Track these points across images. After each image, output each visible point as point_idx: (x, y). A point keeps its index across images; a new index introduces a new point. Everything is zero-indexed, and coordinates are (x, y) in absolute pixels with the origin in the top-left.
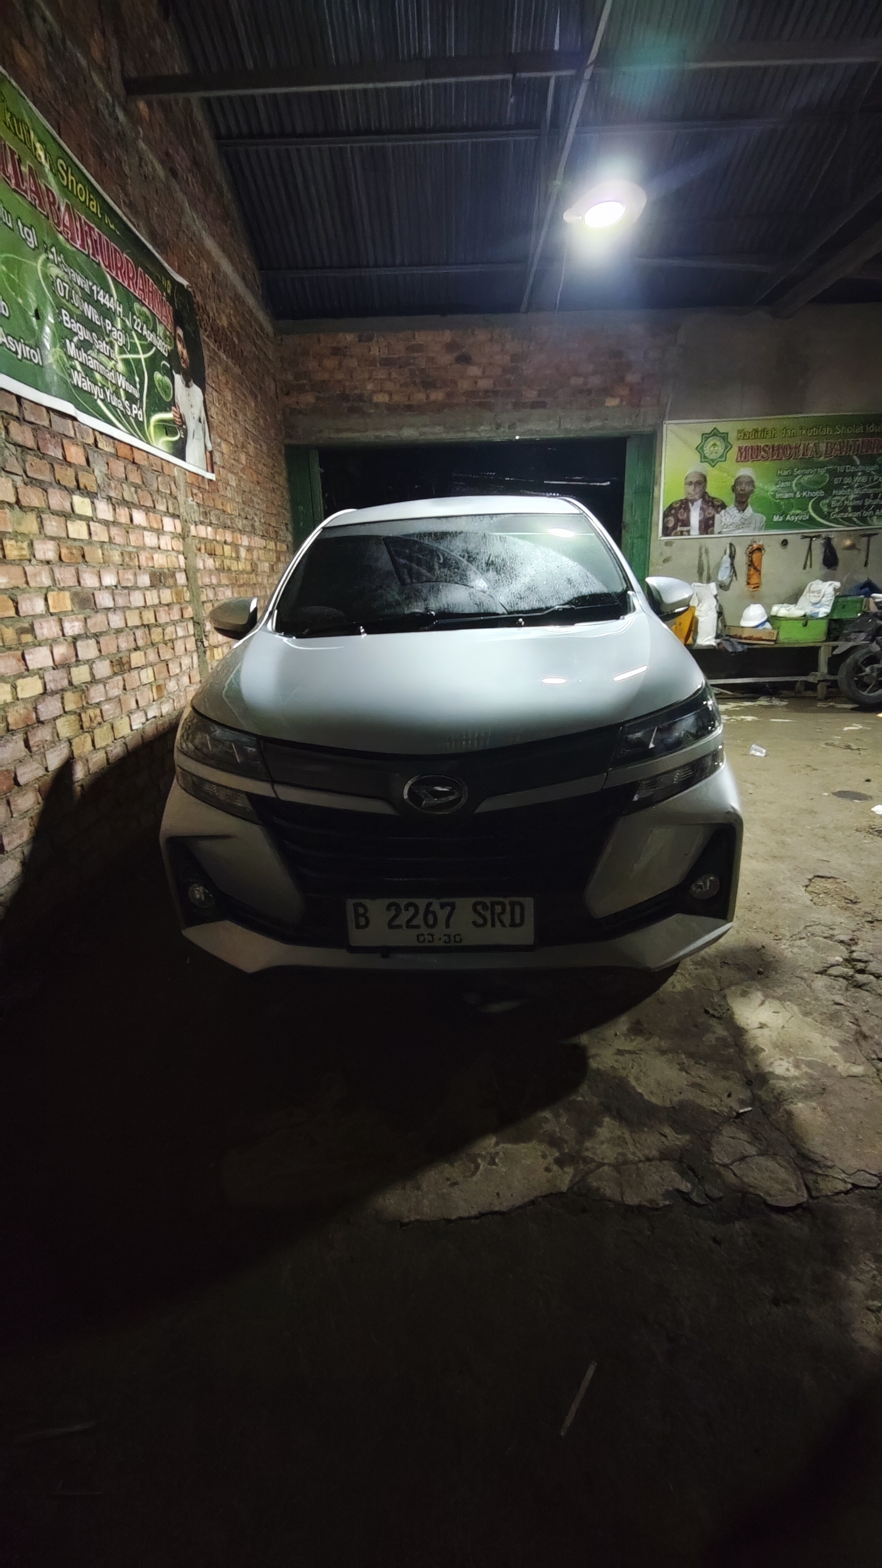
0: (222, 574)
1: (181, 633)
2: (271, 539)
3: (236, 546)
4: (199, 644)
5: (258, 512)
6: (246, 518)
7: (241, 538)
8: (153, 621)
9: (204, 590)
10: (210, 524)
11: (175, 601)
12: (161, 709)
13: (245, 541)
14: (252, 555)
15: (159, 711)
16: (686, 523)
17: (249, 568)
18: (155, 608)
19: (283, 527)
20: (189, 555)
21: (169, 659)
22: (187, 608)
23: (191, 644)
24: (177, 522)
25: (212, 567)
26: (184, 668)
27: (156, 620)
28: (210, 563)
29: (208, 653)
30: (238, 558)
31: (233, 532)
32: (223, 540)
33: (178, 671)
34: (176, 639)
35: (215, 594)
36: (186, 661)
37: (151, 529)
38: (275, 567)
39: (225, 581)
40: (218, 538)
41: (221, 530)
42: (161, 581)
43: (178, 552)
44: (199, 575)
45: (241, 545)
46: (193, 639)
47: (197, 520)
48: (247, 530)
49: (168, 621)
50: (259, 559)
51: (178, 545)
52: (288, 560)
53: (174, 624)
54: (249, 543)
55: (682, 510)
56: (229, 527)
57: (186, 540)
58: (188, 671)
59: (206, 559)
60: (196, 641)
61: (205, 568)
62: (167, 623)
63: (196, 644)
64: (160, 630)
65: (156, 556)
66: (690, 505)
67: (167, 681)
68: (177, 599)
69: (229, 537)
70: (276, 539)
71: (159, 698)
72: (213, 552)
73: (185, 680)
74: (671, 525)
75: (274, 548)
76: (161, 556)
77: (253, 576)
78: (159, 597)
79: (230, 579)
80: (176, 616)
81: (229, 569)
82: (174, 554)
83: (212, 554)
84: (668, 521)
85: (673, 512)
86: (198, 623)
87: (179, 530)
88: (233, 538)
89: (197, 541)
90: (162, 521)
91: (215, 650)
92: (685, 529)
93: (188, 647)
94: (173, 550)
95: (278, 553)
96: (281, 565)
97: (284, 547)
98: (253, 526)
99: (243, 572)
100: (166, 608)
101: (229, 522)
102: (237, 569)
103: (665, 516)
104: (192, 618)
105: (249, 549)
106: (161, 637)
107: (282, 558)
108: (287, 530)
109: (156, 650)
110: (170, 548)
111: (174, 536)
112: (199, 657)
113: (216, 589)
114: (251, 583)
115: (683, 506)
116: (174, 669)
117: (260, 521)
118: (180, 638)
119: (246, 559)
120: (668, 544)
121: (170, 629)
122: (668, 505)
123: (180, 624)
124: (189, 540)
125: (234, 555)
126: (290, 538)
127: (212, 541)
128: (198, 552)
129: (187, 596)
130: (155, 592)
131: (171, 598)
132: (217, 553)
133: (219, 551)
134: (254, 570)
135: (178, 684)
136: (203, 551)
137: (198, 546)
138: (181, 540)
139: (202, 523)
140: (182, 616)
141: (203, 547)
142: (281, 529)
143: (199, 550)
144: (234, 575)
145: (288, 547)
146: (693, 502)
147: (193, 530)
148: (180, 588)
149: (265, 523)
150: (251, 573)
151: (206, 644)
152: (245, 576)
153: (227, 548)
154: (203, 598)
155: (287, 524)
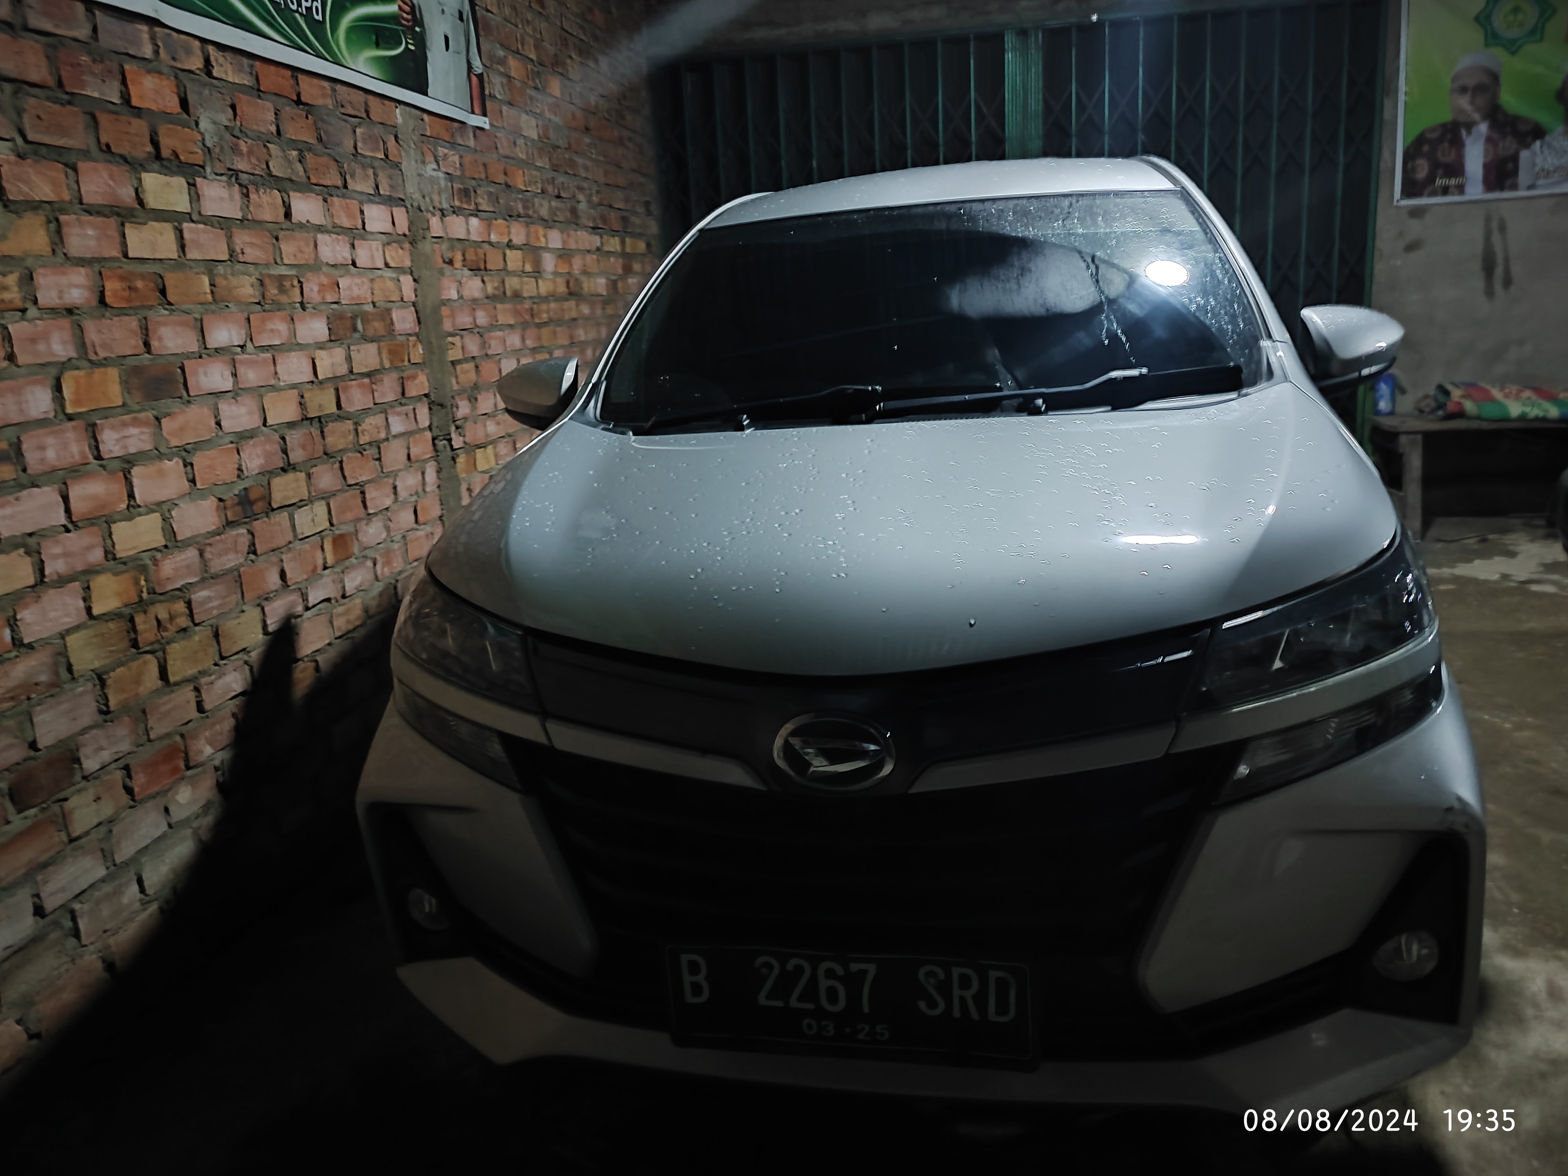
0: (499, 306)
1: (397, 425)
2: (614, 232)
3: (532, 251)
4: (441, 444)
5: (585, 185)
6: (559, 197)
7: (545, 236)
8: (333, 409)
9: (457, 340)
10: (477, 212)
11: (387, 365)
12: (342, 581)
13: (555, 239)
14: (571, 265)
15: (340, 586)
16: (1456, 170)
17: (562, 289)
18: (337, 383)
19: (641, 210)
20: (425, 274)
21: (369, 482)
22: (414, 377)
23: (422, 448)
24: (400, 215)
25: (477, 294)
26: (403, 494)
27: (339, 406)
28: (474, 287)
29: (461, 460)
30: (537, 273)
31: (527, 225)
32: (506, 240)
33: (388, 502)
34: (387, 439)
35: (484, 345)
36: (408, 482)
37: (337, 230)
38: (620, 285)
39: (506, 317)
40: (494, 238)
41: (500, 221)
42: (355, 330)
43: (400, 270)
44: (445, 311)
45: (546, 249)
46: (428, 435)
47: (445, 206)
48: (561, 219)
49: (371, 405)
50: (585, 272)
51: (400, 256)
52: (648, 268)
53: (385, 412)
54: (564, 242)
55: (1446, 145)
56: (519, 216)
57: (420, 245)
58: (414, 499)
59: (464, 280)
60: (434, 439)
61: (461, 297)
62: (366, 411)
63: (434, 445)
64: (349, 425)
65: (344, 282)
66: (1464, 132)
67: (362, 525)
68: (391, 362)
69: (518, 233)
70: (625, 230)
71: (338, 562)
72: (482, 267)
73: (406, 518)
74: (1422, 174)
75: (619, 248)
76: (357, 280)
77: (572, 303)
78: (349, 359)
79: (517, 313)
80: (387, 391)
81: (517, 295)
82: (388, 273)
83: (478, 269)
84: (1414, 170)
85: (1426, 148)
86: (442, 405)
87: (403, 225)
88: (528, 235)
89: (445, 246)
90: (362, 212)
91: (479, 453)
92: (1454, 182)
93: (414, 451)
94: (387, 265)
95: (627, 258)
96: (632, 281)
97: (642, 246)
98: (574, 211)
99: (552, 297)
100: (366, 380)
101: (520, 207)
102: (534, 294)
103: (1411, 157)
104: (426, 395)
105: (564, 255)
106: (351, 437)
107: (637, 267)
108: (649, 213)
109: (337, 465)
110: (380, 264)
111: (390, 239)
112: (439, 471)
113: (486, 336)
114: (567, 317)
115: (1449, 136)
116: (378, 498)
117: (589, 202)
118: (395, 437)
119: (556, 274)
120: (1416, 213)
121: (372, 425)
122: (1413, 135)
123: (399, 409)
124: (426, 247)
125: (528, 268)
126: (653, 228)
127: (477, 244)
128: (447, 268)
129: (418, 353)
130: (339, 353)
131: (377, 360)
132: (488, 267)
133: (494, 261)
134: (574, 293)
135: (388, 529)
136: (458, 264)
137: (448, 255)
138: (407, 245)
139: (456, 211)
140: (403, 394)
141: (458, 257)
142: (636, 213)
143: (450, 262)
144: (527, 305)
145: (648, 245)
146: (1470, 126)
147: (436, 225)
148: (402, 339)
149: (600, 204)
150: (566, 300)
151: (457, 442)
152: (553, 305)
153: (514, 258)
154: (454, 354)
155: (647, 204)
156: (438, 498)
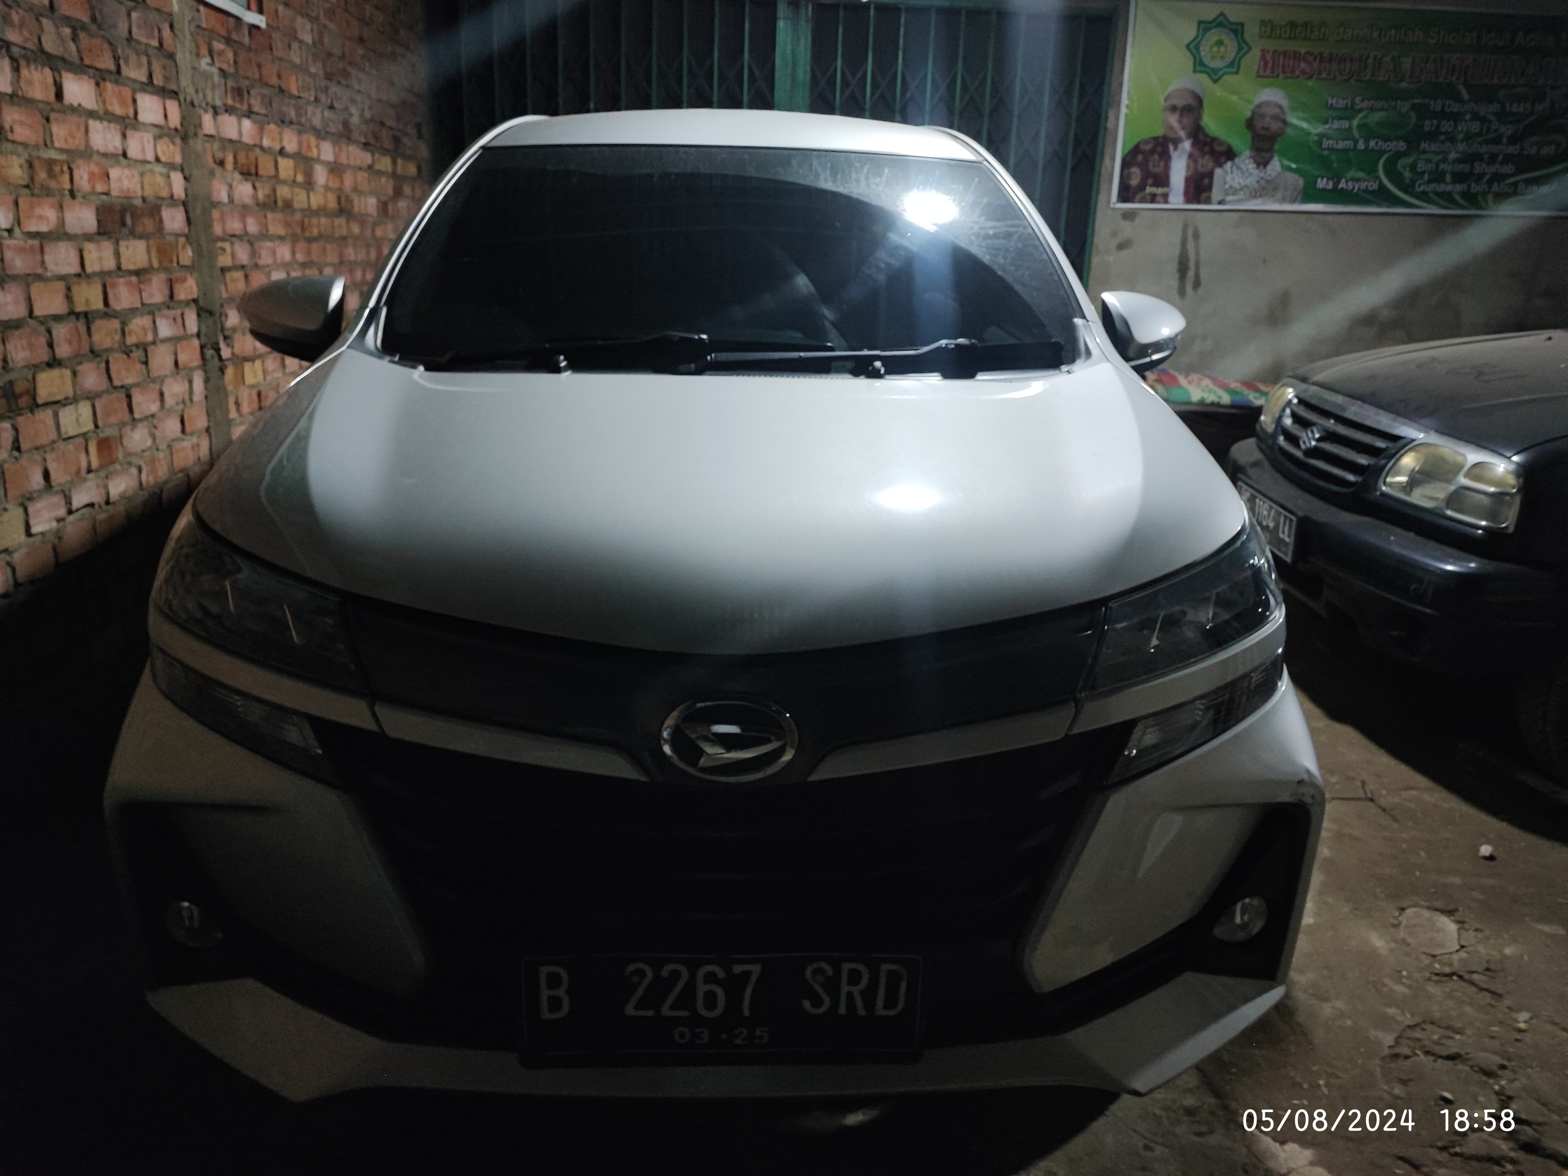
0: (270, 215)
1: (165, 329)
2: (385, 152)
3: (304, 161)
4: (209, 353)
5: (358, 98)
6: (331, 107)
7: (318, 147)
8: (100, 305)
9: (227, 245)
10: (249, 114)
11: (156, 264)
12: (106, 487)
13: (327, 151)
14: (342, 181)
15: (103, 491)
16: (1163, 180)
17: (332, 204)
18: (106, 280)
19: (412, 131)
20: (196, 173)
21: (136, 385)
22: (184, 280)
23: (190, 354)
24: (173, 107)
25: (248, 200)
26: (169, 401)
27: (106, 303)
28: (244, 190)
29: (230, 371)
30: (309, 185)
31: (300, 133)
32: (277, 147)
33: (154, 408)
34: (154, 343)
35: (254, 254)
36: (175, 389)
37: (108, 116)
38: (390, 207)
39: (275, 229)
40: (266, 143)
41: (272, 126)
42: (124, 224)
43: (171, 166)
44: (216, 214)
45: (318, 160)
46: (196, 342)
47: (218, 103)
48: (333, 130)
49: (138, 305)
50: (355, 189)
51: (171, 151)
52: (418, 193)
53: (152, 313)
54: (336, 156)
55: (1156, 157)
56: (291, 123)
57: (191, 142)
58: (181, 407)
59: (235, 183)
60: (202, 347)
61: (231, 201)
62: (133, 311)
63: (202, 354)
64: (115, 324)
65: (114, 173)
66: (1171, 147)
67: (128, 429)
68: (160, 262)
69: (290, 142)
70: (396, 150)
71: (102, 466)
72: (253, 171)
73: (172, 426)
74: (1135, 182)
75: (390, 169)
76: (127, 172)
77: (341, 221)
78: (117, 255)
79: (287, 224)
80: (156, 292)
81: (288, 205)
82: (159, 169)
83: (250, 173)
84: (1129, 177)
85: (1140, 158)
86: (211, 313)
87: (175, 119)
88: (300, 143)
89: (216, 145)
90: (134, 101)
91: (247, 366)
92: (1160, 191)
93: (182, 358)
94: (158, 160)
95: (398, 179)
96: (402, 204)
97: (412, 170)
98: (346, 124)
99: (322, 211)
100: (134, 279)
101: (292, 114)
102: (305, 206)
103: (1125, 164)
104: (195, 301)
105: (336, 169)
106: (118, 337)
107: (407, 190)
108: (420, 136)
109: (103, 365)
110: (150, 157)
111: (162, 132)
112: (207, 380)
113: (257, 244)
114: (337, 235)
115: (1159, 149)
116: (145, 403)
117: (362, 115)
118: (163, 341)
119: (327, 188)
120: (1129, 217)
121: (139, 324)
122: (1130, 146)
123: (166, 312)
124: (198, 144)
125: (300, 178)
126: (424, 152)
127: (249, 148)
128: (218, 170)
129: (187, 255)
130: (107, 248)
131: (146, 258)
132: (261, 172)
133: (266, 167)
134: (344, 210)
135: (154, 437)
136: (229, 165)
137: (219, 155)
138: (178, 141)
139: (229, 110)
140: (172, 296)
141: (230, 159)
142: (406, 134)
143: (221, 163)
144: (298, 217)
145: (419, 169)
146: (1176, 142)
147: (208, 123)
148: (170, 239)
149: (372, 120)
150: (337, 216)
151: (226, 353)
152: (323, 220)
153: (286, 166)
154: (224, 260)
155: (418, 126)
156: (204, 409)
